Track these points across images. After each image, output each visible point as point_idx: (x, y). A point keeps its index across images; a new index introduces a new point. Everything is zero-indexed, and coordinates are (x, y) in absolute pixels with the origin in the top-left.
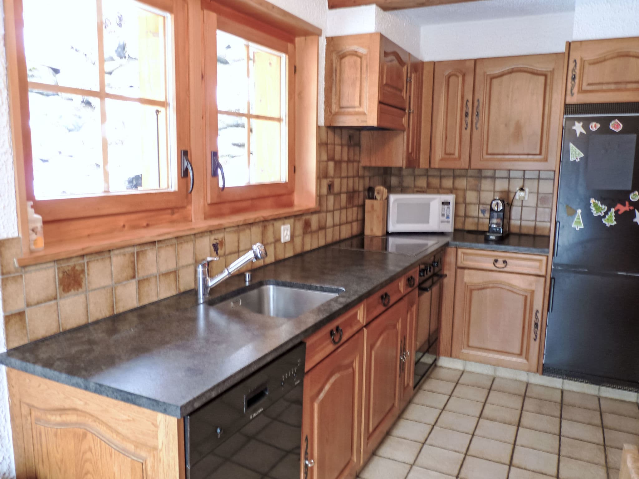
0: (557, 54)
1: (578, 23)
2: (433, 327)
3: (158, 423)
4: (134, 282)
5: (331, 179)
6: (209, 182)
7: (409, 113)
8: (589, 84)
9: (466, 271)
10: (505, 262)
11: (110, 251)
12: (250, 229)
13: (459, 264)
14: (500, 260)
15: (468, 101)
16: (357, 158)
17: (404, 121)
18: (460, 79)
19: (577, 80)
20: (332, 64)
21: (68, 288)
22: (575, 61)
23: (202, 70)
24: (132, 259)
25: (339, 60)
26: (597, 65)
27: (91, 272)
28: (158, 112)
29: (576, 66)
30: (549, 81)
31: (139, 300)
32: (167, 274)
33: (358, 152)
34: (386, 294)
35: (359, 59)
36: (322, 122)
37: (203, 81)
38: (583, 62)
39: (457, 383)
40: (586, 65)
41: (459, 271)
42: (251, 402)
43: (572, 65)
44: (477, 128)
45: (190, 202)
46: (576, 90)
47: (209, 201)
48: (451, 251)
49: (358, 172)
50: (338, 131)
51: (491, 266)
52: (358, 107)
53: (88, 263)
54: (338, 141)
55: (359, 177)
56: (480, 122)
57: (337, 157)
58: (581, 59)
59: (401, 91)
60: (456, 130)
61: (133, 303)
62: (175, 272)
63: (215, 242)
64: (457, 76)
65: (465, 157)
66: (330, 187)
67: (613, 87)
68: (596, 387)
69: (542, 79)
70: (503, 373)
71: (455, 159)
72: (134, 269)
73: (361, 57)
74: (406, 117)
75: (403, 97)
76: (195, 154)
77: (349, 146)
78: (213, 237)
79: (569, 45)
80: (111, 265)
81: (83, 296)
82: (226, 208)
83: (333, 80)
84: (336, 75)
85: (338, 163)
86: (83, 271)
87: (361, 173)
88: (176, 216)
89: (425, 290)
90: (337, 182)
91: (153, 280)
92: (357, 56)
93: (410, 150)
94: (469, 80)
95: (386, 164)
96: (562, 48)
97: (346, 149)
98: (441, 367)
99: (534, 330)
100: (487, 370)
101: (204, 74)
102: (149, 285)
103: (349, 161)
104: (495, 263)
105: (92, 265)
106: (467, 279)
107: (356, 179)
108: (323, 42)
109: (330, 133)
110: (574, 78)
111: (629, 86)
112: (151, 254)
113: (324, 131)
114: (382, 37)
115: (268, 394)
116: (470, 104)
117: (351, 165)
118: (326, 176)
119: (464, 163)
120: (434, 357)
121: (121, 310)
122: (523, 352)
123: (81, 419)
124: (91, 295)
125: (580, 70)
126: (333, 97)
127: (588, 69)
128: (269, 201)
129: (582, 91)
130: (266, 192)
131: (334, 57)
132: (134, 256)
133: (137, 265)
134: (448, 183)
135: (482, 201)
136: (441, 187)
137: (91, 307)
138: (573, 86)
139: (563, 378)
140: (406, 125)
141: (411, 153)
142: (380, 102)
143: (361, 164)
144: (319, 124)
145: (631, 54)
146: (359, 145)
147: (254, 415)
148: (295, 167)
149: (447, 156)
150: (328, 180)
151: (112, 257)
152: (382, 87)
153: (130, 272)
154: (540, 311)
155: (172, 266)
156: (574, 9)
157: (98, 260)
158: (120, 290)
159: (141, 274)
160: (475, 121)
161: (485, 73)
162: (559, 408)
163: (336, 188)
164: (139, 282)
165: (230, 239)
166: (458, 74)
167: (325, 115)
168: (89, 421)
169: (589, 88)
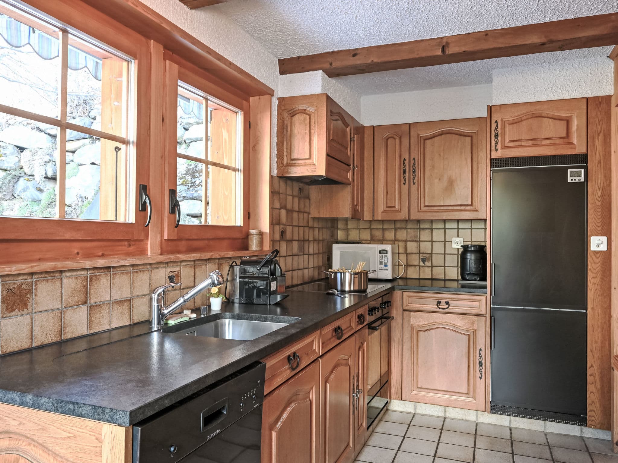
0: (480, 118)
1: (496, 90)
2: (384, 370)
3: (103, 438)
4: (85, 307)
5: (283, 226)
6: (166, 219)
7: (354, 169)
8: (510, 141)
9: (412, 313)
10: (447, 303)
11: (61, 272)
12: (206, 265)
13: (405, 308)
14: (443, 302)
15: (405, 160)
16: (307, 210)
17: (349, 175)
18: (397, 140)
19: (499, 138)
20: (283, 121)
21: (12, 307)
22: (496, 122)
23: (162, 113)
24: (85, 283)
25: (290, 117)
26: (515, 125)
27: (39, 293)
28: (117, 149)
29: (497, 126)
30: (474, 141)
31: (90, 327)
32: (120, 302)
33: (307, 204)
34: (339, 328)
35: (308, 117)
36: (275, 174)
37: (164, 124)
38: (503, 122)
39: (409, 425)
40: (507, 126)
41: (405, 313)
42: (208, 420)
43: (494, 126)
44: (414, 184)
45: (147, 237)
46: (499, 146)
47: (166, 237)
48: (397, 294)
49: (308, 222)
50: (289, 182)
51: (435, 308)
52: (308, 159)
53: (36, 282)
54: (289, 192)
55: (310, 228)
56: (416, 178)
57: (289, 206)
58: (502, 120)
59: (346, 148)
60: (396, 185)
61: (83, 330)
62: (129, 300)
63: (170, 275)
64: (395, 139)
65: (405, 210)
66: (283, 233)
67: (531, 143)
68: (542, 422)
69: (468, 139)
70: (453, 413)
71: (396, 212)
72: (86, 294)
73: (310, 115)
74: (351, 172)
75: (347, 154)
76: (153, 190)
77: (300, 199)
78: (169, 270)
79: (490, 108)
80: (62, 287)
81: (28, 317)
82: (183, 245)
83: (284, 135)
84: (287, 131)
85: (290, 212)
86: (30, 291)
87: (311, 224)
88: (132, 249)
89: (375, 329)
90: (289, 229)
91: (106, 307)
92: (307, 114)
93: (355, 204)
94: (405, 141)
95: (334, 215)
96: (484, 113)
97: (296, 200)
98: (393, 411)
99: (479, 368)
100: (438, 411)
101: (164, 117)
102: (101, 313)
103: (299, 212)
104: (438, 304)
105: (40, 285)
106: (413, 321)
107: (307, 229)
108: (275, 102)
109: (282, 184)
110: (497, 136)
111: (545, 142)
112: (105, 280)
113: (276, 180)
114: (329, 98)
115: (225, 413)
116: (407, 162)
117: (301, 215)
118: (279, 224)
119: (404, 215)
120: (385, 400)
121: (69, 336)
122: (470, 392)
123: (14, 444)
124: (37, 317)
125: (501, 129)
126: (285, 150)
127: (508, 128)
128: (225, 243)
129: (504, 147)
130: (221, 234)
131: (285, 114)
132: (87, 279)
133: (90, 289)
134: (390, 235)
135: (421, 251)
136: (384, 240)
137: (36, 330)
138: (496, 143)
139: (510, 415)
140: (351, 180)
141: (356, 205)
142: (328, 155)
143: (311, 216)
144: (272, 174)
145: (543, 115)
146: (308, 198)
147: (212, 436)
148: (249, 213)
149: (388, 209)
150: (281, 226)
151: (63, 278)
152: (330, 142)
153: (82, 297)
154: (483, 349)
155: (126, 295)
156: (491, 82)
157: (47, 281)
158: (69, 315)
159: (93, 300)
160: (412, 177)
161: (418, 135)
162: (510, 444)
163: (288, 235)
164: (91, 308)
165: (186, 272)
166: (396, 137)
167: (277, 166)
168: (23, 445)
169: (511, 144)
